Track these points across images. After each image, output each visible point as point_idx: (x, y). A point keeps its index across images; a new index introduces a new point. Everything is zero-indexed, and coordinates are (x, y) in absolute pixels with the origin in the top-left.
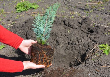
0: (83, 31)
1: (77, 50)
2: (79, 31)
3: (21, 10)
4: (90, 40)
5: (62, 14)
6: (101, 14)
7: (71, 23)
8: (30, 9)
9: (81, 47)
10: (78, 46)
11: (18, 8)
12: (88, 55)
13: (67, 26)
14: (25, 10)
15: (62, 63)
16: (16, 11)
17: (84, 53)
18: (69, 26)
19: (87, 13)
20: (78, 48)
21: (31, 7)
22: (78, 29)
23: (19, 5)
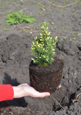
1: (65, 86)
2: (75, 59)
3: (10, 22)
5: (62, 33)
7: (66, 47)
8: (23, 22)
9: (71, 82)
10: (68, 81)
11: (8, 19)
12: (78, 97)
13: (59, 49)
14: (17, 23)
15: (43, 102)
16: (6, 23)
17: (74, 92)
18: (62, 51)
20: (67, 84)
21: (24, 20)
22: (74, 57)
23: (10, 16)
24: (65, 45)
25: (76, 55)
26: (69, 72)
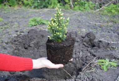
0: (85, 45)
1: (73, 63)
2: (80, 44)
3: (32, 24)
4: (89, 54)
6: (109, 32)
9: (78, 60)
11: (30, 22)
14: (36, 25)
16: (28, 25)
17: (80, 67)
19: (95, 30)
20: (74, 61)
21: (42, 23)
22: (79, 43)
23: (31, 20)
24: (72, 35)
25: (81, 42)
26: (76, 53)
